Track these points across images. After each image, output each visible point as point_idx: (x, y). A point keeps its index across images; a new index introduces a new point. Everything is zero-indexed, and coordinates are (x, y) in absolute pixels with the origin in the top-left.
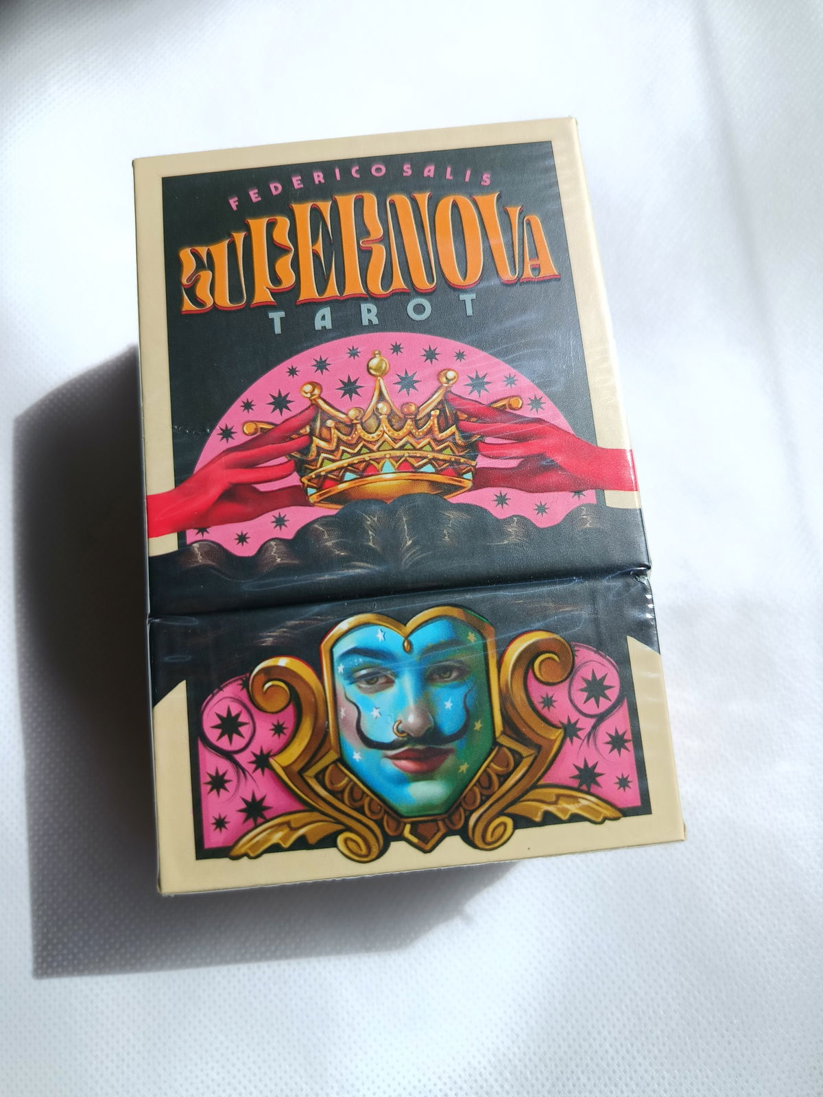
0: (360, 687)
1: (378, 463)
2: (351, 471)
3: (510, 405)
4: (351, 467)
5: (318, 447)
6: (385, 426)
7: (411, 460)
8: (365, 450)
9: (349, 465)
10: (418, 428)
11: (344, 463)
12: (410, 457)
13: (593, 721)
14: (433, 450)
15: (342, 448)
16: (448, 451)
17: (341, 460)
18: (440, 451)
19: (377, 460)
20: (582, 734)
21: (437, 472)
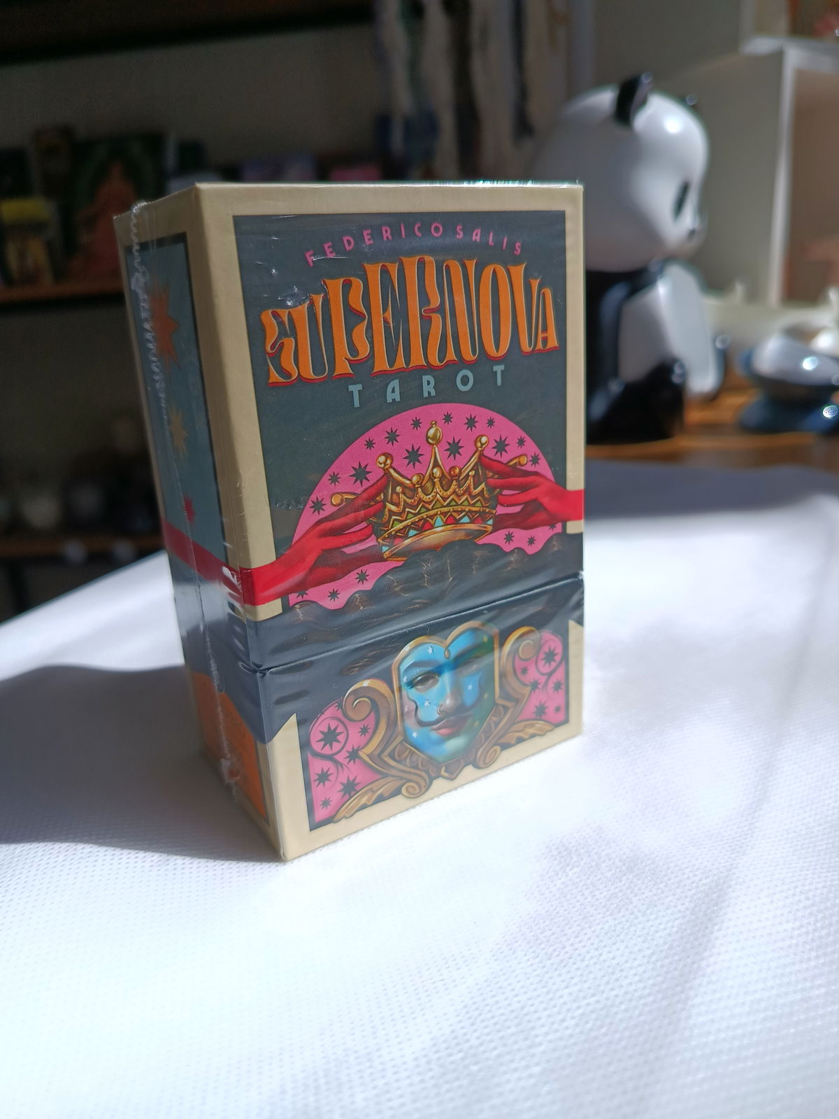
0: (417, 689)
1: (432, 520)
2: (414, 529)
3: (519, 462)
4: (414, 525)
5: (390, 511)
6: (438, 488)
7: (454, 514)
8: (423, 510)
9: (412, 523)
10: (460, 487)
11: (408, 522)
12: (454, 511)
13: (546, 677)
14: (470, 505)
15: (407, 510)
16: (479, 504)
17: (406, 520)
18: (473, 505)
19: (432, 517)
20: (540, 686)
21: (472, 522)
